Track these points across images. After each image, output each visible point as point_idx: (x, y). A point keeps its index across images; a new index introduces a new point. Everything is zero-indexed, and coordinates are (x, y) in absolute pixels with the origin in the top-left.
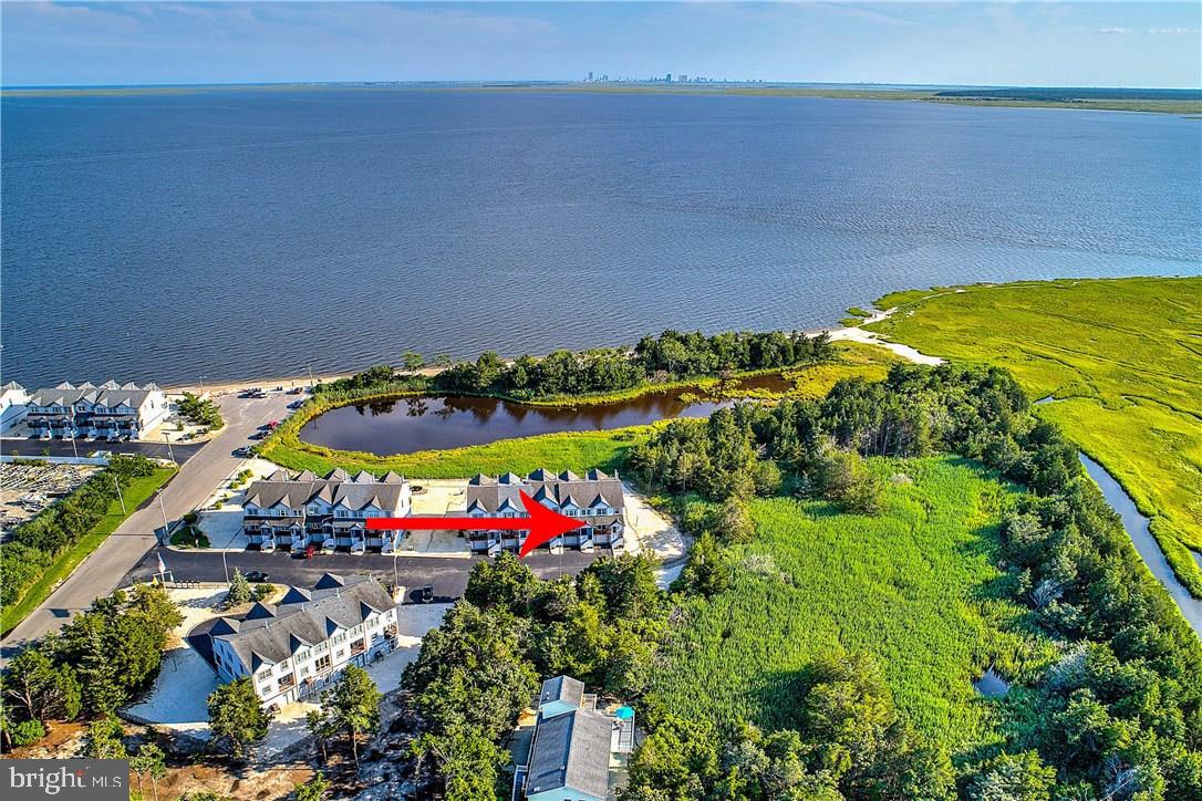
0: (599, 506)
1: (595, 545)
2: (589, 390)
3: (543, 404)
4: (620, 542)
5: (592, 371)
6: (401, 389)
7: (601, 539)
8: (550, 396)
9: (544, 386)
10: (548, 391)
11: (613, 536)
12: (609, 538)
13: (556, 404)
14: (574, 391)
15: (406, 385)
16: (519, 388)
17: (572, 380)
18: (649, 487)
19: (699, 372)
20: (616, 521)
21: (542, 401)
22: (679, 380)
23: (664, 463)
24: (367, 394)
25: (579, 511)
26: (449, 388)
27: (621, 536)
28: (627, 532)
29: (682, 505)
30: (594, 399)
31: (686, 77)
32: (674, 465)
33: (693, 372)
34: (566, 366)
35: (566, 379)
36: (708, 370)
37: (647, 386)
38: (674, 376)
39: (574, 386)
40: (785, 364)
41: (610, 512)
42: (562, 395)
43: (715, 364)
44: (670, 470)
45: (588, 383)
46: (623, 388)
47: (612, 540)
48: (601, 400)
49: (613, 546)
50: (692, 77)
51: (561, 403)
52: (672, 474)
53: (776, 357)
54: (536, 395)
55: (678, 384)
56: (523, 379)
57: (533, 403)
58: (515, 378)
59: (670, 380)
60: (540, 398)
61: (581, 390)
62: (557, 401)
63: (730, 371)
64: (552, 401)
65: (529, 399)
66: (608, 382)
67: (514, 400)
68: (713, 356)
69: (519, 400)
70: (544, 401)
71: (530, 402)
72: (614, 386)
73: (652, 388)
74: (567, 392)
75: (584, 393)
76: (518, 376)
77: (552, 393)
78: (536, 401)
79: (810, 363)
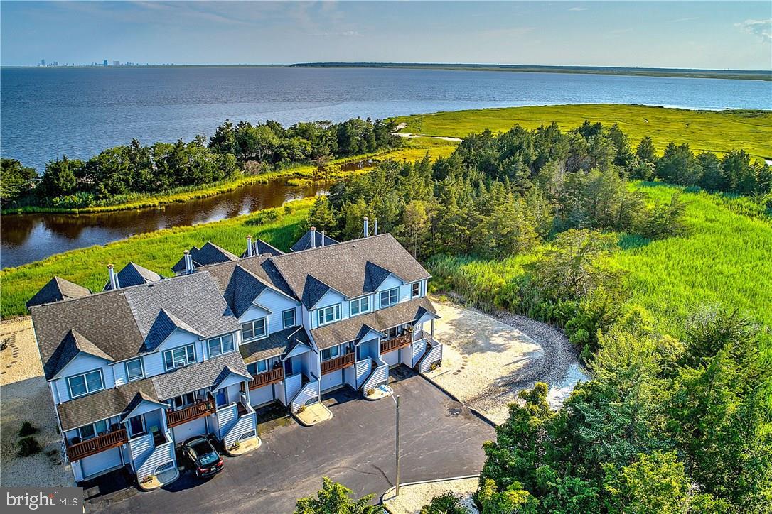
0: (386, 285)
2: (172, 184)
3: (110, 208)
5: (172, 161)
8: (118, 197)
9: (106, 186)
10: (114, 191)
11: (417, 346)
13: (131, 205)
14: (152, 189)
16: (67, 193)
17: (145, 174)
19: (294, 160)
21: (108, 204)
22: (275, 170)
23: (384, 219)
25: (345, 308)
30: (185, 196)
33: (288, 159)
34: (132, 159)
35: (138, 174)
36: (303, 157)
37: (242, 178)
38: (267, 166)
39: (151, 182)
41: (404, 295)
42: (135, 195)
43: (309, 149)
45: (170, 176)
46: (215, 179)
48: (192, 195)
50: (123, 62)
51: (137, 204)
54: (97, 198)
55: (275, 174)
56: (71, 182)
57: (96, 209)
58: (58, 180)
59: (263, 171)
60: (104, 201)
61: (161, 186)
62: (130, 203)
63: (324, 157)
64: (123, 203)
65: (87, 205)
66: (196, 173)
67: (63, 210)
68: (305, 141)
69: (70, 208)
70: (112, 205)
71: (91, 209)
72: (205, 177)
73: (249, 180)
74: (141, 189)
75: (165, 189)
76: (63, 177)
77: (121, 193)
78: (99, 205)
79: (387, 151)
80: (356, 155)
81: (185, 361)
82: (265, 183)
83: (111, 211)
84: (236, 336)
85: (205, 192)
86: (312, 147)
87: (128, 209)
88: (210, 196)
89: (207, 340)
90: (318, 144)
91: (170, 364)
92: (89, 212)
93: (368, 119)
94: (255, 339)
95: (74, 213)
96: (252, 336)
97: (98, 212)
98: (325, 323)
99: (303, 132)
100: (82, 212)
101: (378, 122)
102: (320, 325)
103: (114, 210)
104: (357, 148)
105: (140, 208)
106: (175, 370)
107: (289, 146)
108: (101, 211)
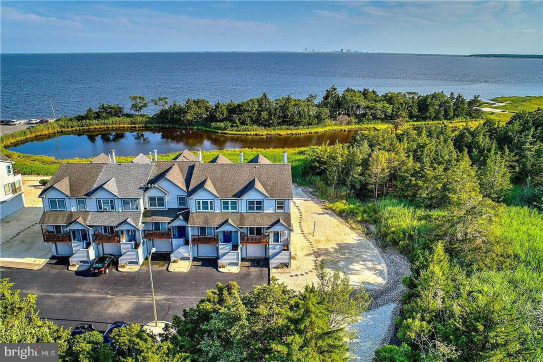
0: (251, 196)
1: (243, 260)
2: (280, 123)
3: (238, 133)
4: (283, 257)
5: (284, 108)
6: (125, 123)
7: (254, 250)
8: (244, 127)
9: (239, 119)
10: (243, 123)
11: (274, 247)
12: (266, 249)
13: (249, 133)
14: (266, 124)
15: (129, 120)
16: (219, 121)
17: (265, 115)
18: (331, 190)
19: (375, 118)
20: (278, 221)
21: (237, 131)
22: (358, 123)
23: (352, 161)
24: (95, 124)
25: (217, 204)
26: (163, 122)
27: (286, 247)
28: (297, 241)
29: (376, 212)
30: (284, 132)
31: (350, 50)
32: (365, 163)
33: (371, 117)
34: (260, 104)
35: (260, 114)
36: (383, 116)
37: (330, 127)
38: (353, 120)
39: (267, 120)
40: (446, 119)
41: (269, 208)
42: (255, 127)
43: (389, 111)
44: (359, 169)
45: (279, 118)
46: (309, 124)
47: (271, 252)
48: (289, 132)
49: (273, 262)
50: (352, 51)
51: (253, 133)
52: (362, 174)
53: (439, 112)
54: (232, 126)
55: (357, 126)
56: (223, 114)
57: (229, 132)
58: (216, 113)
59: (349, 123)
60: (236, 128)
61: (272, 123)
62: (250, 131)
63: (401, 119)
64: (246, 131)
65: (226, 129)
66: (297, 118)
67: (214, 130)
68: (388, 105)
69: (218, 130)
70: (239, 131)
71: (227, 132)
72: (302, 122)
73: (335, 128)
74: (259, 124)
75: (274, 126)
76: (219, 111)
77: (247, 124)
78: (232, 130)
79: (464, 120)
80: (433, 120)
81: (109, 208)
82: (345, 131)
83: (237, 134)
84: (139, 202)
85: (299, 131)
86: (393, 111)
87: (247, 135)
88: (301, 134)
89: (122, 199)
90: (398, 109)
91: (101, 208)
92: (225, 133)
93: (452, 94)
94: (157, 208)
95: (218, 133)
96: (156, 206)
97: (230, 134)
98: (202, 210)
99: (389, 99)
100: (222, 133)
101: (459, 96)
102: (198, 211)
103: (239, 134)
104: (434, 115)
105: (254, 135)
106: (103, 212)
107: (374, 107)
108: (232, 134)
